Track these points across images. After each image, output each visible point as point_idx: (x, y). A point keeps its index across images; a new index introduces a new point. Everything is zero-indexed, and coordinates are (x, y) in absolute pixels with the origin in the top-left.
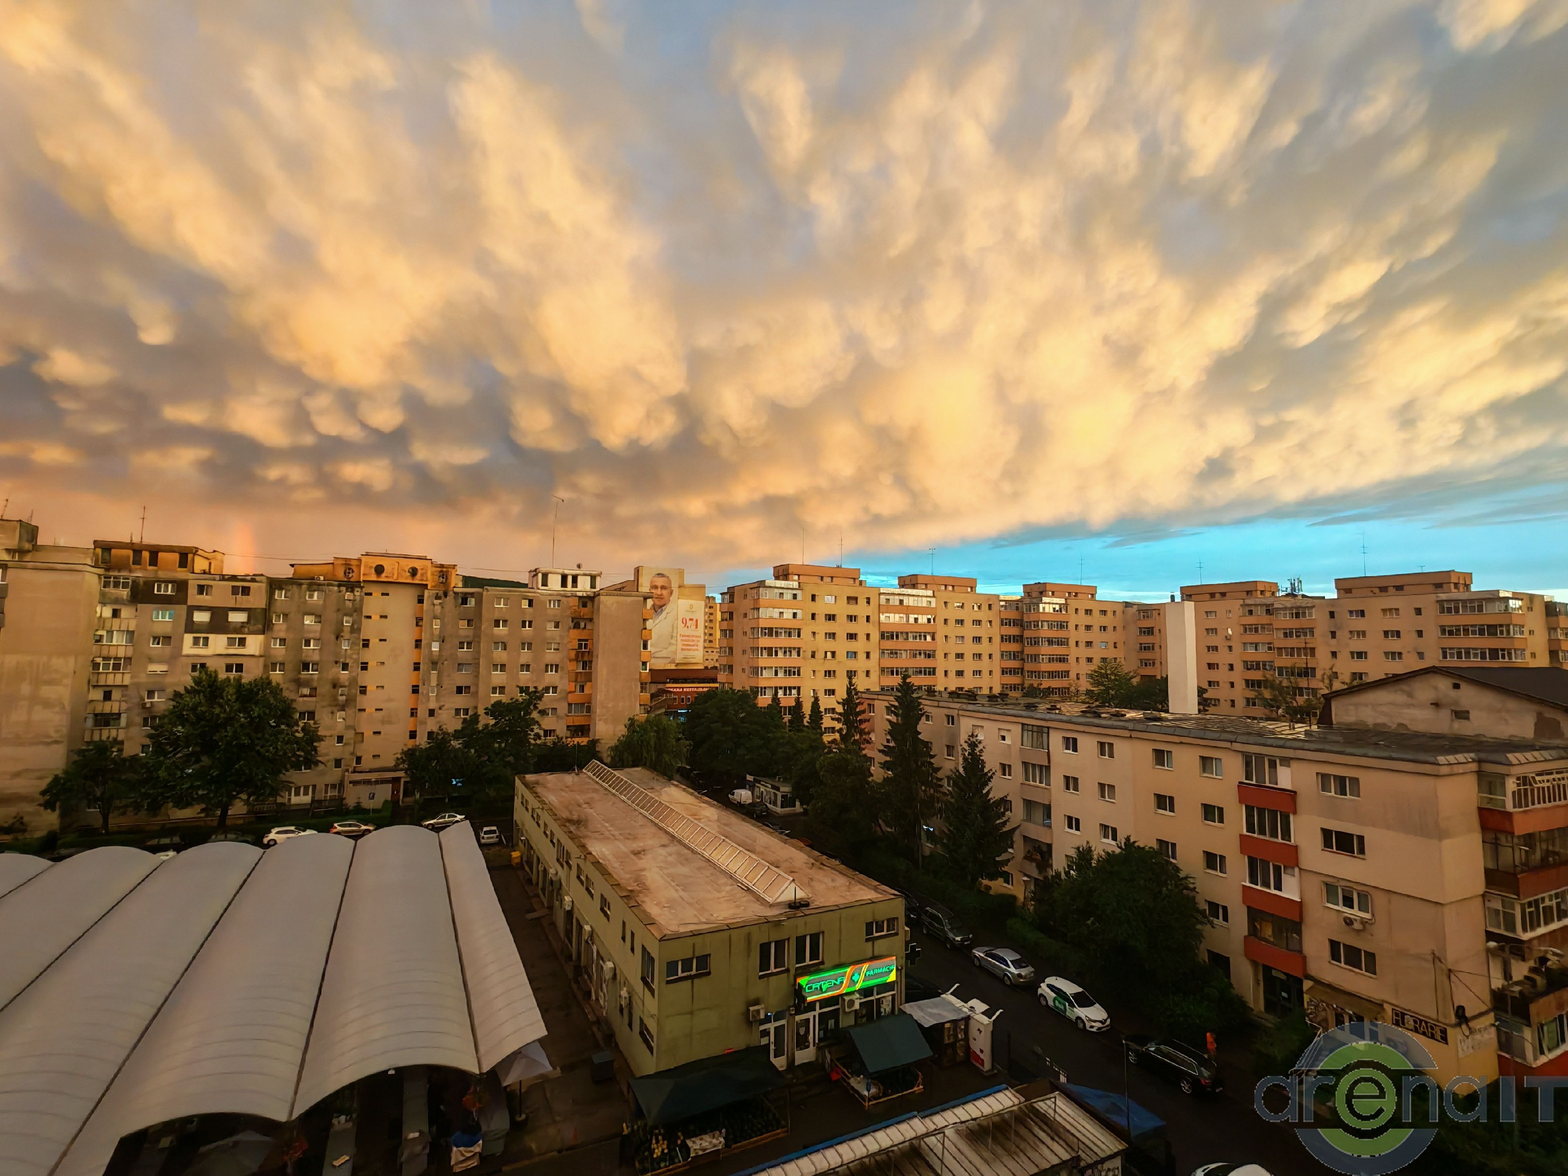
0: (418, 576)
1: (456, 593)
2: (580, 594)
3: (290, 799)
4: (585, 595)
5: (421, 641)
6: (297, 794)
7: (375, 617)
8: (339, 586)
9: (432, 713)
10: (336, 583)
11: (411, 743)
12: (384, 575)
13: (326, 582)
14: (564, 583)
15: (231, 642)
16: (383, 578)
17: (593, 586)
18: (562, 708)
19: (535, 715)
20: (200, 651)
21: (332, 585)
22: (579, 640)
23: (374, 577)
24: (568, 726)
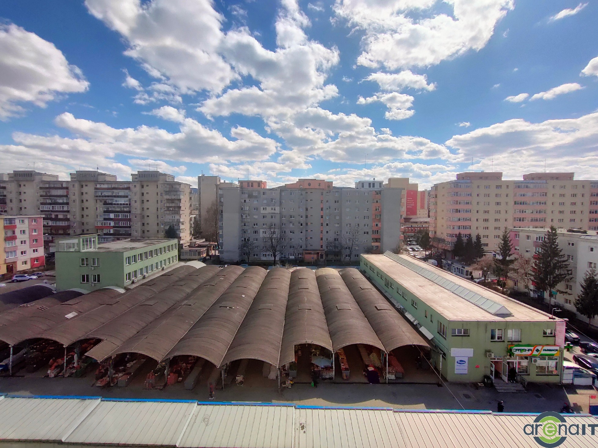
0: (321, 186)
1: (333, 191)
3: (289, 257)
4: (377, 190)
5: (323, 208)
7: (309, 200)
8: (299, 190)
9: (327, 232)
11: (321, 242)
14: (370, 187)
15: (272, 209)
16: (311, 187)
17: (380, 187)
18: (370, 233)
20: (265, 212)
21: (296, 190)
22: (376, 207)
23: (308, 187)
24: (372, 239)
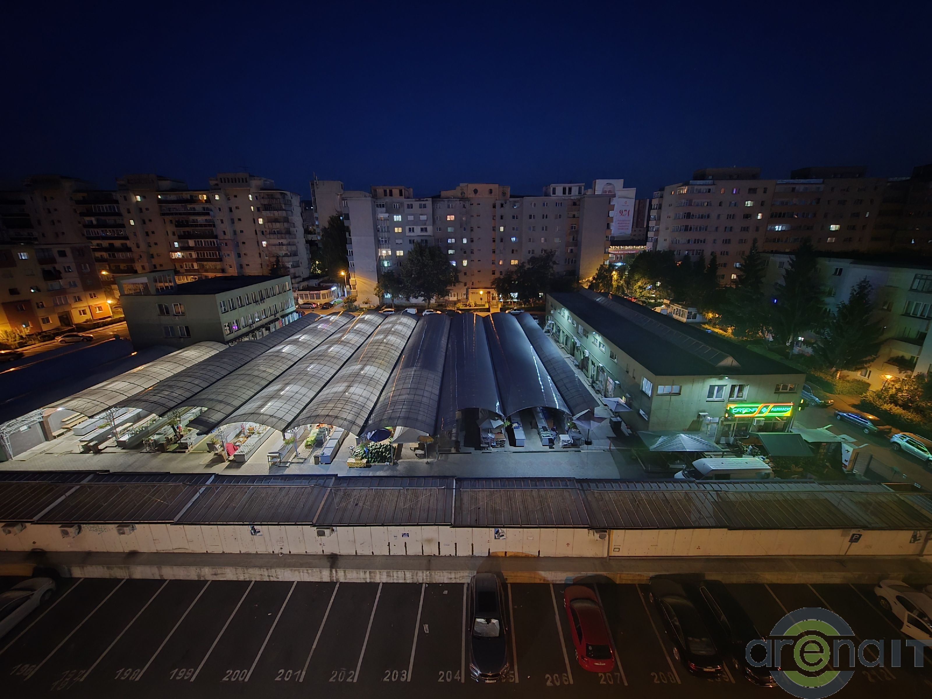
0: (493, 194)
1: (510, 202)
2: (572, 198)
3: (449, 299)
4: (576, 198)
5: (495, 227)
6: (451, 296)
7: (475, 216)
8: (460, 201)
10: (459, 199)
11: (493, 277)
12: (477, 194)
13: (455, 199)
14: (564, 193)
15: (422, 230)
19: (551, 264)
20: (412, 234)
21: (456, 201)
22: (572, 225)
23: (473, 195)
24: (565, 271)
